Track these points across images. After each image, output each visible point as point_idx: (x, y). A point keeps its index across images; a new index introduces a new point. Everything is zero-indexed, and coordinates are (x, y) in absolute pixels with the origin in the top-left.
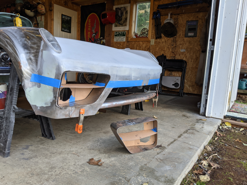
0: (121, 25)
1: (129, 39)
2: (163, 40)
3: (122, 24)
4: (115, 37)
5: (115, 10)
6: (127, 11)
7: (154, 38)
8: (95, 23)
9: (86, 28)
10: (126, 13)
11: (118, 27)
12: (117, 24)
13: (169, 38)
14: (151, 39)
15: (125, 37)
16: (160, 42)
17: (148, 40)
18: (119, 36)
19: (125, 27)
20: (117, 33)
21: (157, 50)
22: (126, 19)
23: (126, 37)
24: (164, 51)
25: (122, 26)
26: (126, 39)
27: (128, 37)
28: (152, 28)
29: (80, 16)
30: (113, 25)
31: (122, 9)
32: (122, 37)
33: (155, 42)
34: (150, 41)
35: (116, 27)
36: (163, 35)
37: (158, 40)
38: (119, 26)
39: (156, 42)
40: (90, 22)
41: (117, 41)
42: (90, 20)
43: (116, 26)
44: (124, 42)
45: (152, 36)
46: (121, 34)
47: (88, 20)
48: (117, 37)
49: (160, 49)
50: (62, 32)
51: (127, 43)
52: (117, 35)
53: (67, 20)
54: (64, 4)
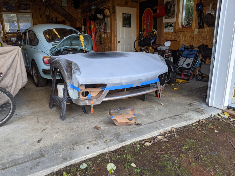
0: (169, 18)
1: (176, 29)
2: (205, 30)
3: (171, 16)
5: (165, 4)
6: (175, 4)
7: (198, 28)
8: (150, 17)
10: (174, 6)
11: (167, 19)
12: (166, 16)
13: (211, 28)
14: (195, 29)
15: (173, 27)
16: (202, 32)
17: (192, 30)
18: (168, 27)
19: (173, 18)
20: (167, 25)
21: (200, 39)
22: (174, 12)
23: (174, 28)
24: (206, 40)
25: (170, 18)
26: (174, 29)
28: (196, 19)
29: (138, 12)
30: (164, 18)
31: (171, 3)
32: (170, 28)
33: (198, 32)
34: (194, 31)
35: (166, 19)
36: (205, 25)
37: (201, 30)
39: (200, 31)
40: (146, 16)
41: (166, 32)
42: (146, 14)
43: (166, 18)
44: (172, 32)
45: (196, 26)
46: (170, 25)
47: (144, 15)
49: (203, 38)
50: (123, 28)
51: (175, 33)
52: (166, 26)
53: (128, 17)
54: (125, 4)
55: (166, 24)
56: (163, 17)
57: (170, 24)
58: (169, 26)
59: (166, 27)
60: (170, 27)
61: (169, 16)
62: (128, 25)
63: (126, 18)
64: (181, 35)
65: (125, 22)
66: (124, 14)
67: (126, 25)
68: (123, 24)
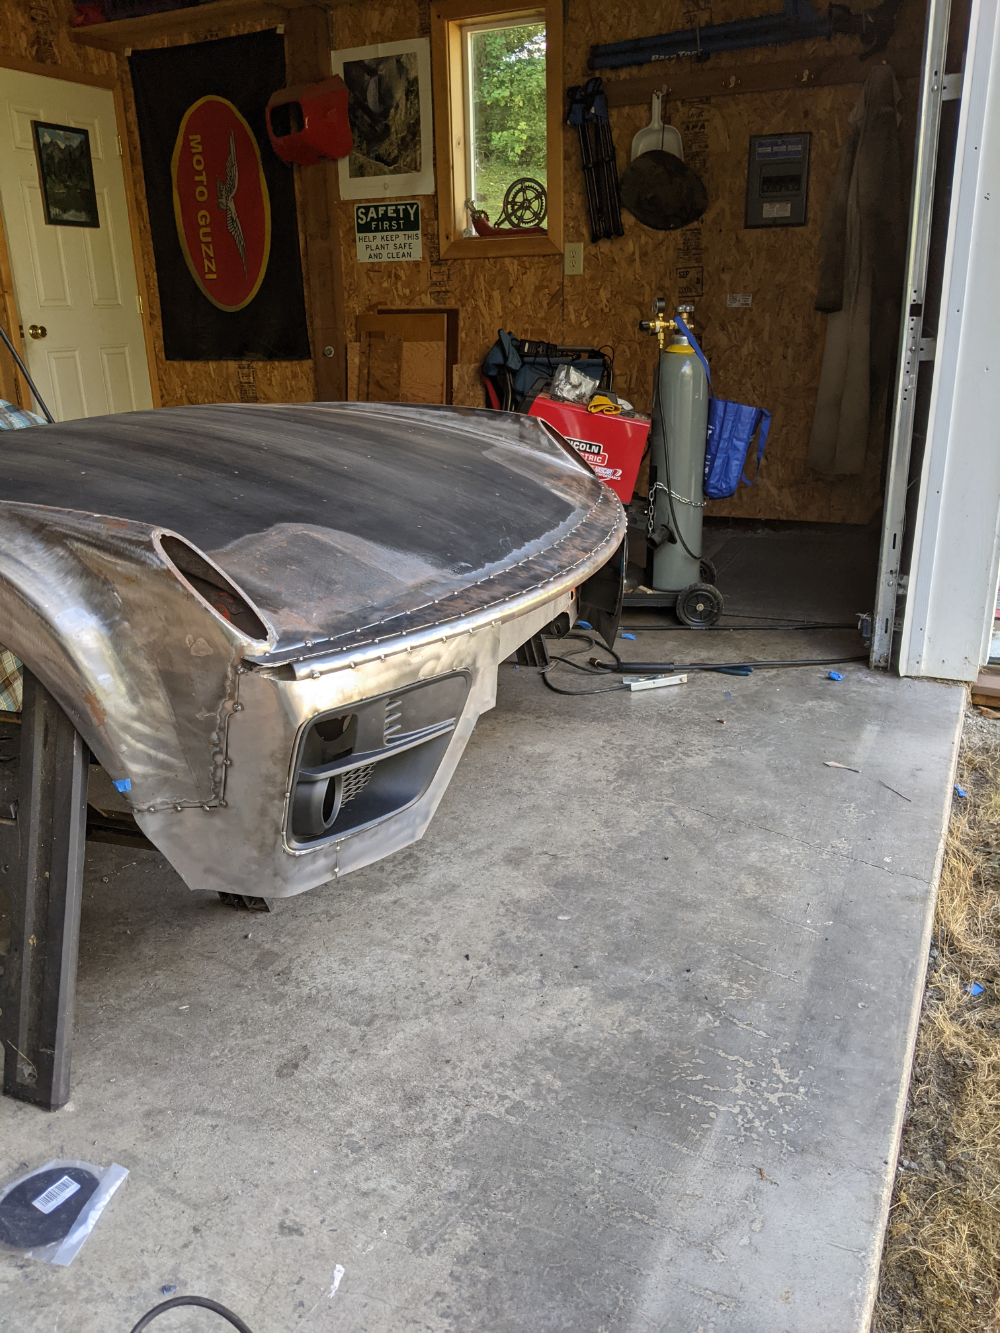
0: (386, 168)
1: (444, 245)
2: (630, 246)
3: (395, 161)
4: (358, 235)
5: (342, 76)
6: (416, 80)
7: (582, 235)
8: (233, 157)
9: (179, 188)
10: (412, 90)
11: (369, 175)
12: (362, 159)
13: (661, 234)
14: (567, 245)
15: (419, 232)
16: (614, 261)
17: (547, 250)
18: (383, 231)
19: (415, 173)
20: (372, 214)
21: (605, 301)
22: (414, 129)
23: (424, 235)
24: (640, 305)
25: (393, 172)
26: (424, 244)
27: (433, 235)
28: (565, 179)
29: (132, 116)
30: (343, 166)
31: (382, 70)
32: (400, 233)
33: (589, 260)
34: (562, 255)
35: (362, 175)
36: (628, 219)
37: (605, 246)
38: (376, 174)
39: (595, 256)
40: (200, 149)
41: (376, 260)
42: (198, 138)
43: (359, 171)
44: (416, 264)
45: (572, 224)
46: (392, 219)
47: (187, 140)
48: (371, 235)
49: (618, 296)
50: (51, 227)
51: (435, 269)
52: (368, 224)
53: (69, 150)
54: (33, 52)
55: (367, 209)
56: (335, 161)
57: (390, 210)
58: (386, 224)
59: (365, 228)
60: (399, 229)
61: (378, 158)
62: (78, 210)
63: (57, 156)
64: (481, 282)
65: (60, 190)
67: (65, 211)
68: (49, 200)
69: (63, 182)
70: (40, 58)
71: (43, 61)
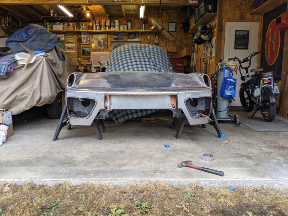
29: (262, 27)
40: (271, 31)
42: (271, 29)
47: (269, 30)
50: (235, 50)
53: (244, 35)
54: (240, 18)
62: (243, 46)
63: (240, 36)
65: (239, 43)
66: (237, 32)
67: (239, 46)
68: (236, 44)
69: (240, 41)
70: (241, 19)
71: (242, 19)
